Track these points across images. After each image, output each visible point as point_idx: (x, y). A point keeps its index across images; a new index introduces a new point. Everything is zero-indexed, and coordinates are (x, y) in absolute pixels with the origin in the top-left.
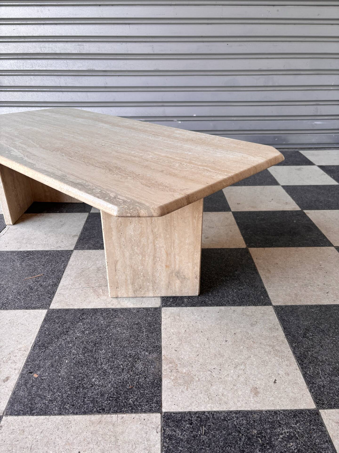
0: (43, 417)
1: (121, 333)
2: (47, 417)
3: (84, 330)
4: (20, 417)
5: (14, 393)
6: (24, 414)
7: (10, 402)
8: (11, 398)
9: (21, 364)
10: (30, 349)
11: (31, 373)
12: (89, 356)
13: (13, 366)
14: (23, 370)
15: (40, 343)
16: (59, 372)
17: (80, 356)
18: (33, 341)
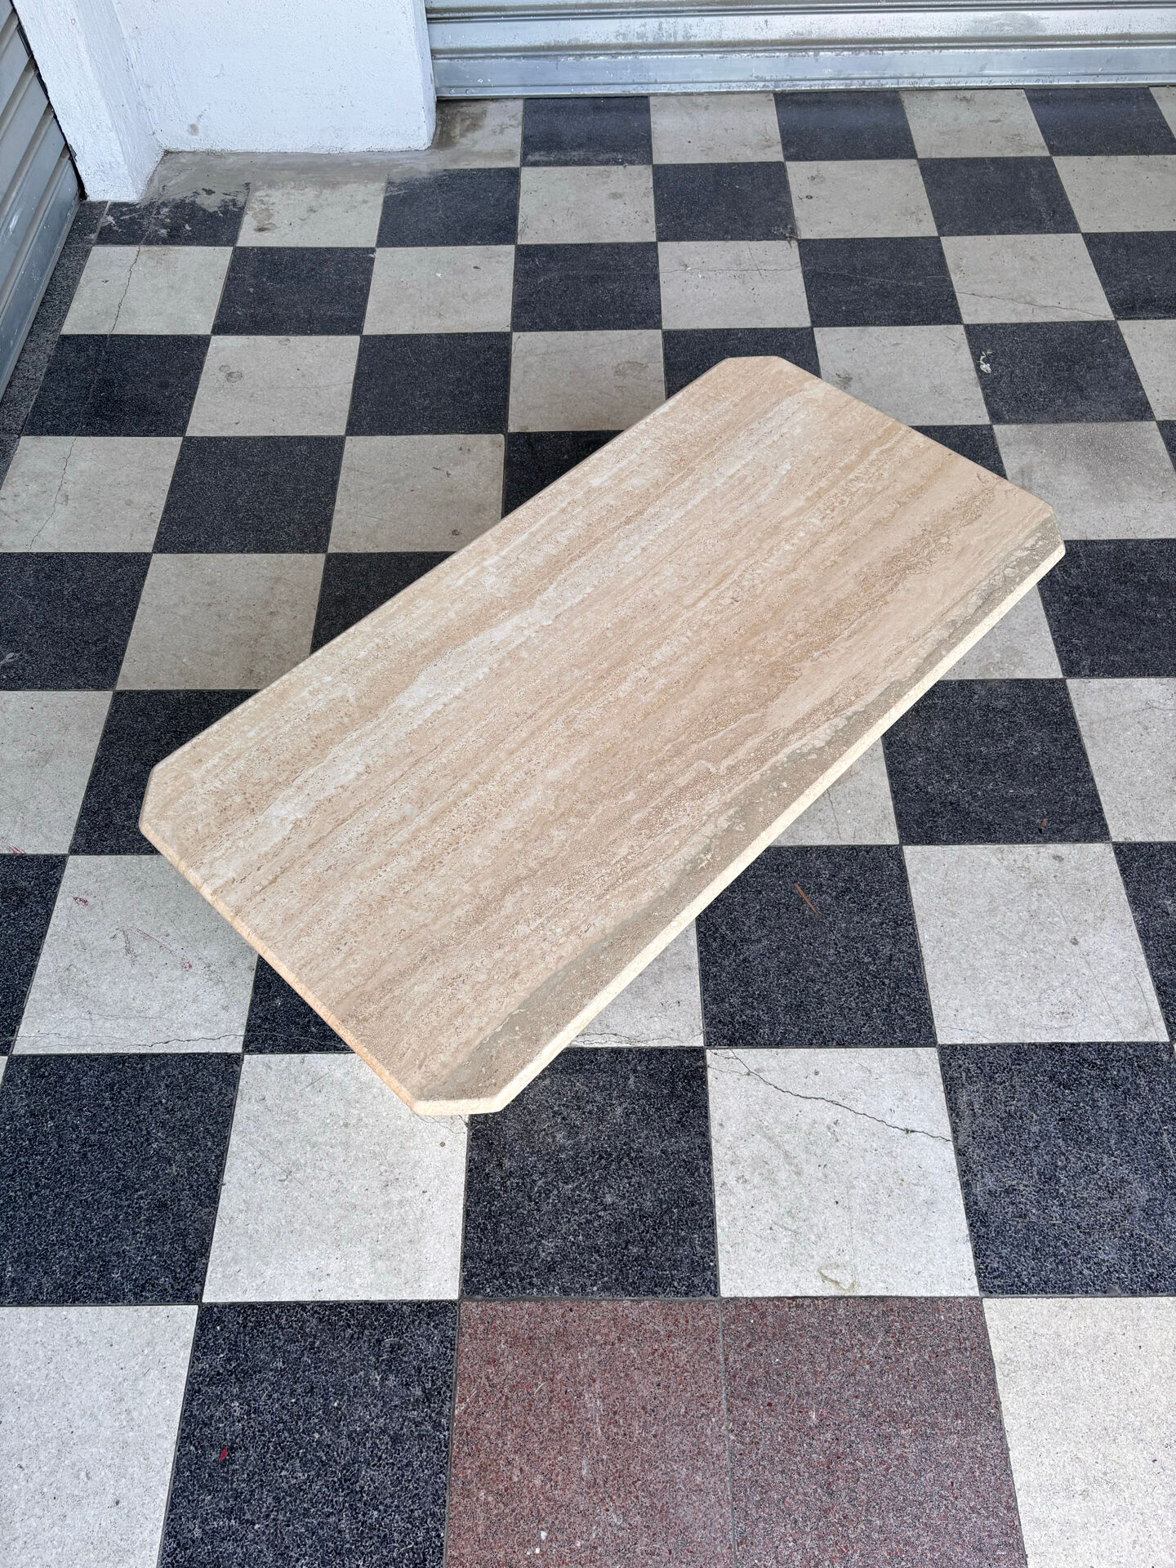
0: (1102, 798)
1: (942, 730)
2: (1100, 793)
3: (942, 782)
4: (1108, 822)
5: (1077, 841)
6: (1103, 819)
7: (1091, 841)
8: (1085, 842)
9: (1029, 849)
10: (997, 846)
11: (1040, 830)
12: (995, 766)
13: (1032, 859)
14: (1039, 842)
15: (983, 835)
16: (1032, 796)
17: (997, 776)
18: (981, 846)
